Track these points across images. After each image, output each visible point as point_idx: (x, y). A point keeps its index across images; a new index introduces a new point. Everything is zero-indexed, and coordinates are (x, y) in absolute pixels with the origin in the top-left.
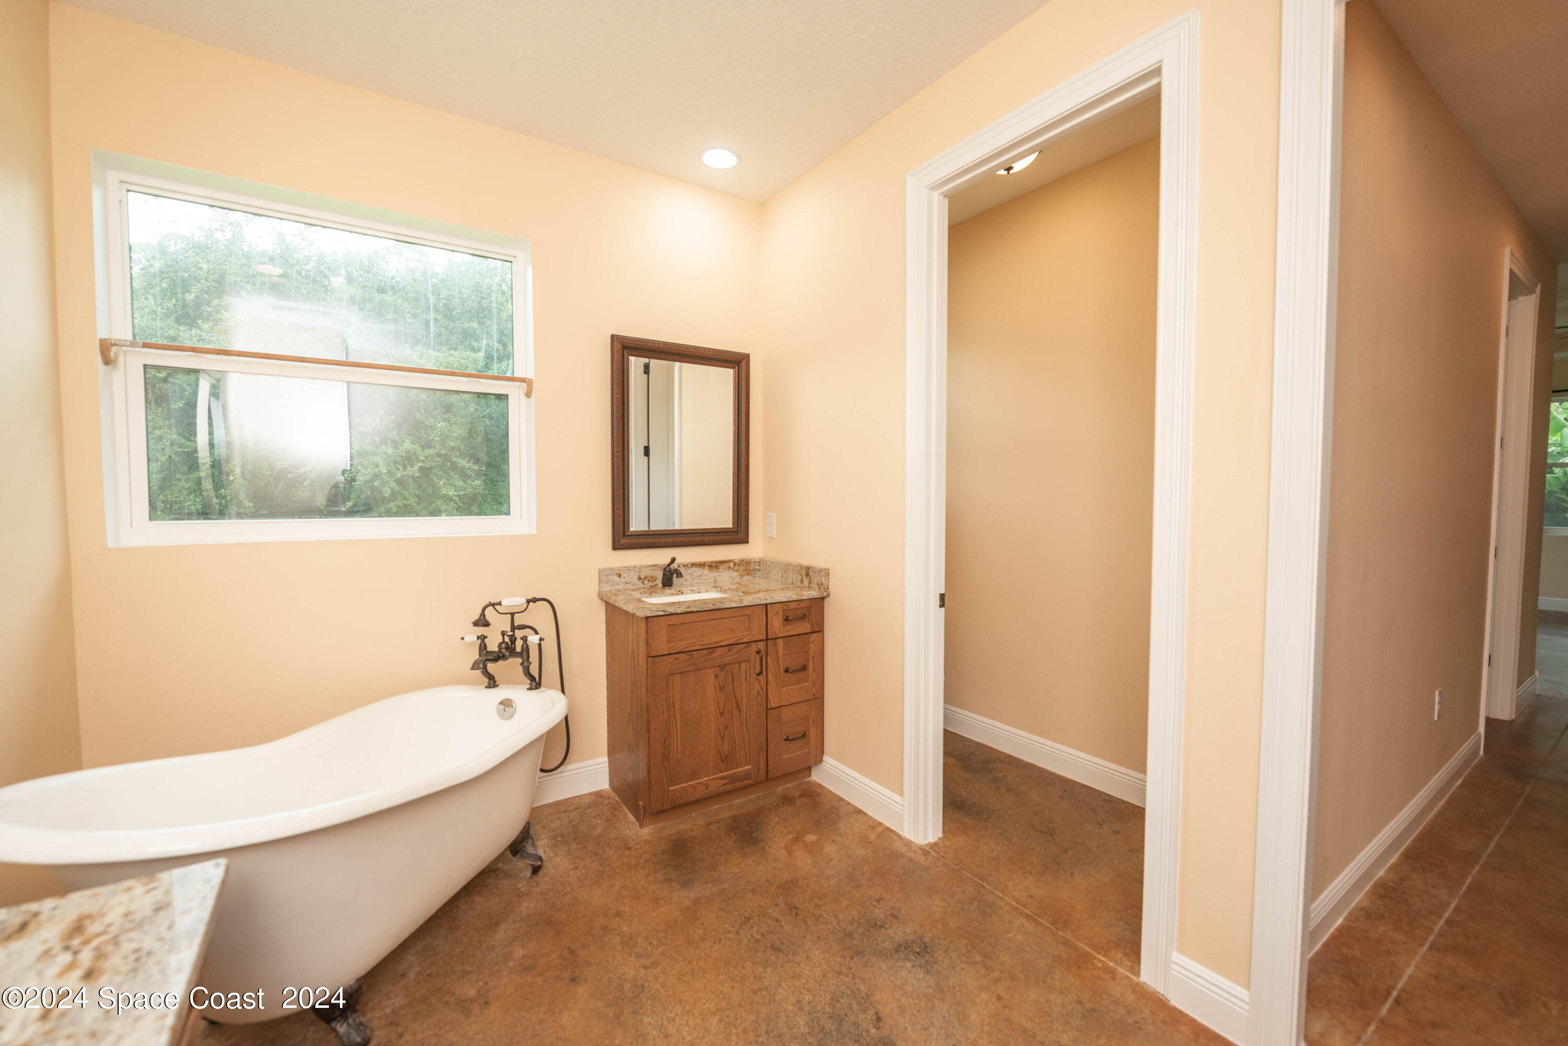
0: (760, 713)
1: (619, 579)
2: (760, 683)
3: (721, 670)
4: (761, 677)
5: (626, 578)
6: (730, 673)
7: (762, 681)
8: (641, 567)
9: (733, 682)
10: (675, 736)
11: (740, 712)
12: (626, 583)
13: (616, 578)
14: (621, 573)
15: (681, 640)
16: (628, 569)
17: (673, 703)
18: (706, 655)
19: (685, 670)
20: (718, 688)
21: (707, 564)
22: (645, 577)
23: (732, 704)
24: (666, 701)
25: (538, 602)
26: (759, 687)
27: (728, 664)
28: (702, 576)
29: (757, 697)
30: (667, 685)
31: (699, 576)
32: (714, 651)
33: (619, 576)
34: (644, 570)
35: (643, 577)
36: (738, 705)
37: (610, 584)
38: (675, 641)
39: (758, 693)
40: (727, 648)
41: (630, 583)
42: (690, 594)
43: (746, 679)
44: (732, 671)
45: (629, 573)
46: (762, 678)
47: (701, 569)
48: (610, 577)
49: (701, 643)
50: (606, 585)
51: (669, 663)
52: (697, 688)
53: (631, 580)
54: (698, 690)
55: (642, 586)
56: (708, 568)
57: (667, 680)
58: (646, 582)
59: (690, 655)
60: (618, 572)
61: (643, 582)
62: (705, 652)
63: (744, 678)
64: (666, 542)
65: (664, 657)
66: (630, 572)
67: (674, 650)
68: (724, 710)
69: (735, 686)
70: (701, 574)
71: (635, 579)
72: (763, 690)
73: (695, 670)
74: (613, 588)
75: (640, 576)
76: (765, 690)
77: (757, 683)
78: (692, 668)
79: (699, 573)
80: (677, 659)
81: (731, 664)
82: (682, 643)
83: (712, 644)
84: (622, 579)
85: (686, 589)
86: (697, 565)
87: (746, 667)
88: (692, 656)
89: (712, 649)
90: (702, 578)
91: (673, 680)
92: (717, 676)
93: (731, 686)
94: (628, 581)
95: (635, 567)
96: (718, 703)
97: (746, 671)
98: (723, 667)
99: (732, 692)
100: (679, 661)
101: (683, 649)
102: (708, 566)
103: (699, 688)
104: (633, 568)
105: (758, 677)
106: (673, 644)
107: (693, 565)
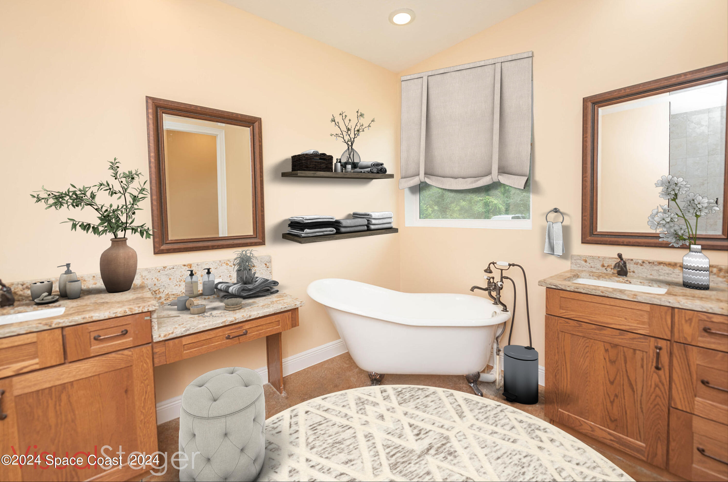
0: (658, 404)
1: (585, 263)
2: (659, 377)
3: (612, 347)
4: (661, 372)
5: (591, 264)
6: (622, 353)
7: (663, 377)
8: (604, 258)
9: (626, 363)
10: (565, 376)
11: (634, 392)
12: (591, 267)
13: (583, 262)
14: (587, 259)
15: (572, 311)
16: (593, 258)
17: (564, 352)
18: (595, 329)
19: (574, 333)
20: (607, 359)
21: (678, 265)
22: (608, 266)
23: (623, 380)
24: (557, 348)
25: (515, 267)
26: (658, 380)
27: (621, 346)
28: (671, 274)
29: (655, 389)
30: (558, 337)
31: (668, 274)
32: (604, 330)
33: (586, 261)
34: (607, 260)
35: (606, 265)
36: (631, 385)
37: (578, 266)
38: (567, 310)
39: (657, 386)
40: (619, 331)
41: (594, 268)
42: (639, 285)
43: (642, 367)
44: (624, 352)
45: (593, 261)
46: (664, 374)
47: (670, 268)
48: (578, 261)
49: (590, 318)
50: (575, 266)
51: (560, 323)
52: (586, 351)
53: (596, 266)
54: (587, 353)
55: (605, 271)
56: (680, 268)
57: (558, 334)
58: (609, 269)
59: (579, 324)
60: (584, 259)
61: (606, 269)
62: (594, 326)
63: (639, 364)
64: (630, 242)
65: (557, 318)
66: (595, 260)
67: (565, 315)
68: (615, 379)
69: (628, 366)
70: (671, 272)
71: (599, 266)
72: (663, 385)
73: (584, 337)
74: (581, 269)
75: (603, 264)
76: (667, 388)
77: (655, 375)
78: (581, 334)
79: (667, 271)
80: (567, 323)
81: (623, 347)
82: (572, 313)
83: (602, 323)
84: (588, 264)
85: (634, 280)
86: (665, 264)
87: (643, 356)
88: (581, 326)
89: (602, 327)
90: (671, 276)
91: (564, 336)
92: (607, 350)
93: (624, 365)
94: (593, 266)
95: (599, 257)
96: (608, 372)
97: (642, 359)
98: (615, 346)
99: (624, 370)
100: (569, 325)
101: (573, 317)
102: (680, 266)
103: (588, 351)
104: (597, 258)
105: (657, 371)
106: (564, 311)
107: (660, 263)
